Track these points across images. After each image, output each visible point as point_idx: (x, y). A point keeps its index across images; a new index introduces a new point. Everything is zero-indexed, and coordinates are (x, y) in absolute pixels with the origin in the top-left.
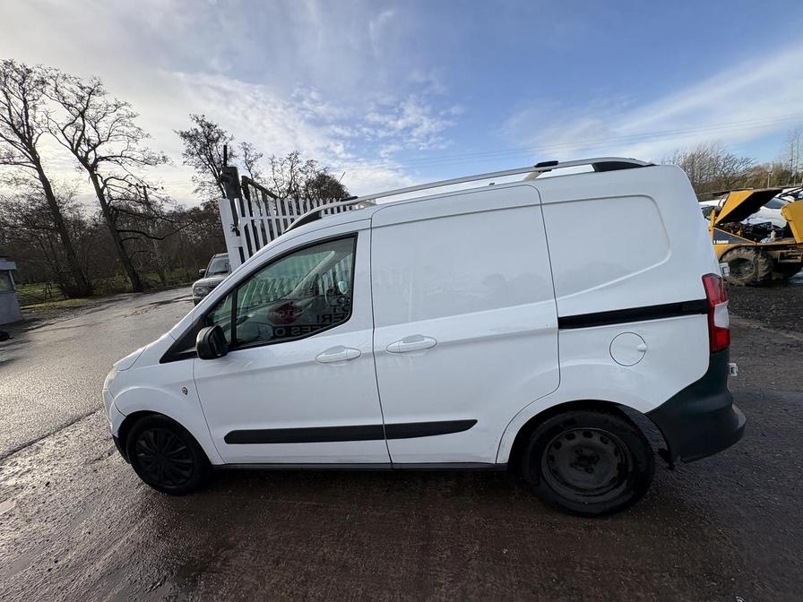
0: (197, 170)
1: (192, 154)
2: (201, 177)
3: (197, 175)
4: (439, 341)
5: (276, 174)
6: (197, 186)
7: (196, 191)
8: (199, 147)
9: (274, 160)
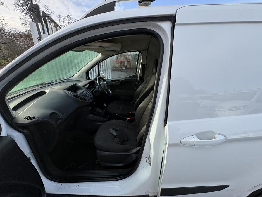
0: (22, 14)
1: (19, 5)
2: (24, 18)
3: (22, 16)
4: (229, 137)
5: (61, 23)
6: (22, 22)
7: (22, 24)
8: (22, 2)
9: (60, 16)
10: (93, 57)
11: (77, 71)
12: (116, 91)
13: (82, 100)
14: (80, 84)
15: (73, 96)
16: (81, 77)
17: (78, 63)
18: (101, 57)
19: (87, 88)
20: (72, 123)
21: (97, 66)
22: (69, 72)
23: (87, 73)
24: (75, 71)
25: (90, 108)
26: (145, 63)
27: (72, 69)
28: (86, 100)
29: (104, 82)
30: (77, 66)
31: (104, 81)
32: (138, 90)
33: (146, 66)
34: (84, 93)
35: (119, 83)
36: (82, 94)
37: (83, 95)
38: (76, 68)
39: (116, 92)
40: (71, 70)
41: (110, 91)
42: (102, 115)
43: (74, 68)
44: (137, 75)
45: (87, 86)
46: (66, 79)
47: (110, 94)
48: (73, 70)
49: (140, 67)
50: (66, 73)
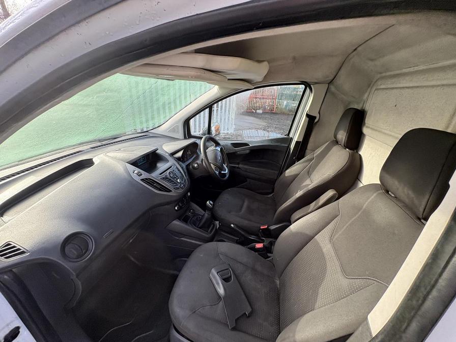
10: (203, 90)
11: (167, 118)
12: (240, 166)
13: (160, 190)
14: (167, 148)
15: (142, 180)
16: (174, 130)
17: (170, 103)
18: (217, 93)
19: (179, 159)
20: (131, 241)
21: (207, 111)
22: (153, 118)
23: (187, 123)
24: (162, 117)
25: (176, 208)
26: (316, 114)
27: (159, 113)
28: (170, 191)
29: (216, 146)
30: (167, 107)
31: (217, 144)
32: (289, 172)
33: (316, 120)
34: (168, 171)
35: (248, 151)
36: (163, 175)
37: (165, 178)
38: (164, 112)
39: (238, 168)
40: (156, 116)
41: (226, 168)
42: (201, 224)
43: (161, 112)
44: (291, 139)
45: (180, 154)
46: (146, 130)
47: (225, 175)
48: (160, 116)
49: (301, 121)
50: (147, 121)
